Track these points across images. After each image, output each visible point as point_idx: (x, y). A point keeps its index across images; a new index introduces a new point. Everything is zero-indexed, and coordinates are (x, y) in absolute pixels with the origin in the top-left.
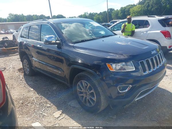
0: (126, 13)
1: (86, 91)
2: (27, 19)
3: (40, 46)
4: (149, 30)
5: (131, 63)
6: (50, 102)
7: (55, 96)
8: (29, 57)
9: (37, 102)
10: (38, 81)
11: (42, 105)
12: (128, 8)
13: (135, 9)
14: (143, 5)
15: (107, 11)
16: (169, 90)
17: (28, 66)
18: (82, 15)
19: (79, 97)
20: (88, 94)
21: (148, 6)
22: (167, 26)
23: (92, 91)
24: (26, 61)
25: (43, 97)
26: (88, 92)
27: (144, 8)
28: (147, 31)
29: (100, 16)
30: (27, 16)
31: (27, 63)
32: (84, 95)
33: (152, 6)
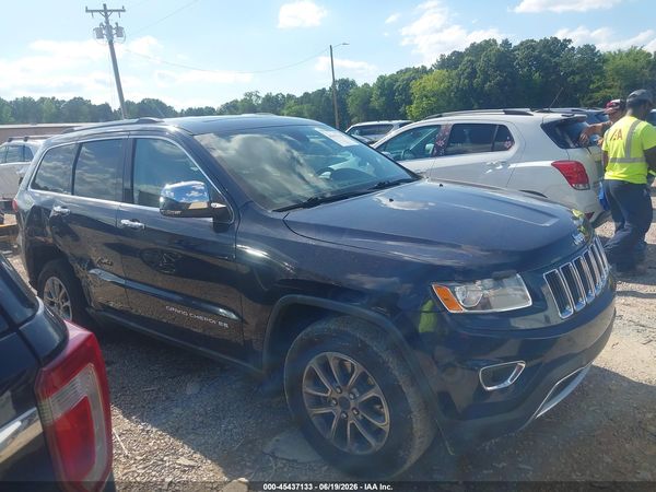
0: (397, 97)
1: (345, 394)
2: (13, 115)
3: (133, 221)
4: (514, 159)
5: (517, 279)
6: (186, 449)
7: (202, 422)
8: (77, 266)
9: (130, 450)
10: (113, 362)
11: (155, 465)
12: (403, 80)
13: (429, 83)
14: (454, 72)
15: (327, 89)
16: (619, 371)
17: (68, 304)
18: (237, 101)
19: (313, 419)
20: (352, 406)
21: (473, 74)
22: (572, 145)
23: (371, 394)
24: (57, 281)
25: (154, 430)
26: (355, 398)
27: (460, 79)
28: (505, 163)
29: (305, 106)
30: (16, 101)
31: (64, 290)
32: (337, 411)
33: (485, 73)
